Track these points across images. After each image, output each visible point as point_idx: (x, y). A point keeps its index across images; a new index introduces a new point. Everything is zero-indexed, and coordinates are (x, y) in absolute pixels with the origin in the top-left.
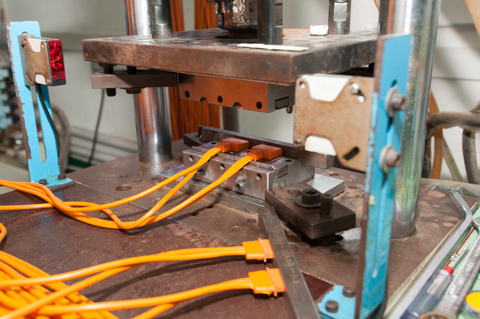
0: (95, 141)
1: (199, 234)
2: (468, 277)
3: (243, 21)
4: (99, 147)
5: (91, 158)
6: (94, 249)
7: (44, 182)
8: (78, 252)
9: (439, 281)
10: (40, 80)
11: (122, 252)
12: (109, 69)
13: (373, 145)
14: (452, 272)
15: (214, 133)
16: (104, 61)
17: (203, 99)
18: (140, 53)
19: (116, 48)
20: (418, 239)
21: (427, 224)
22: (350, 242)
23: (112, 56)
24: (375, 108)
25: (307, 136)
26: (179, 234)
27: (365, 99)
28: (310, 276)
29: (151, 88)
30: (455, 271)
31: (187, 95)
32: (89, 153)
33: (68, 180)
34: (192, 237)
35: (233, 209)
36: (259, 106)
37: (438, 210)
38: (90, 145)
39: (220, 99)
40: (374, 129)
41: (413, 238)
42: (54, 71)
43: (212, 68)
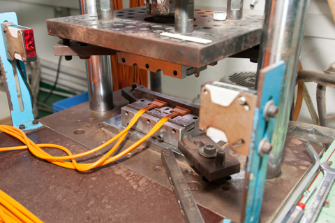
0: (58, 71)
1: (132, 173)
2: (315, 213)
3: (165, 10)
4: (61, 75)
5: (56, 83)
6: (59, 185)
7: (22, 127)
8: (48, 187)
9: (294, 215)
10: (18, 57)
11: (78, 188)
12: (66, 42)
13: (254, 142)
14: (303, 207)
15: (143, 93)
16: (63, 36)
17: (135, 64)
18: (89, 34)
19: (72, 29)
20: (282, 180)
21: (289, 167)
22: (236, 181)
23: (68, 33)
24: (256, 118)
25: (208, 127)
26: (118, 172)
27: (250, 108)
28: (208, 210)
29: (98, 56)
30: (306, 206)
31: (124, 61)
32: (54, 80)
33: (40, 125)
34: (127, 175)
35: (156, 152)
36: (175, 73)
37: (297, 156)
38: (55, 74)
39: (147, 66)
40: (255, 132)
41: (279, 178)
42: (28, 52)
43: (141, 51)
